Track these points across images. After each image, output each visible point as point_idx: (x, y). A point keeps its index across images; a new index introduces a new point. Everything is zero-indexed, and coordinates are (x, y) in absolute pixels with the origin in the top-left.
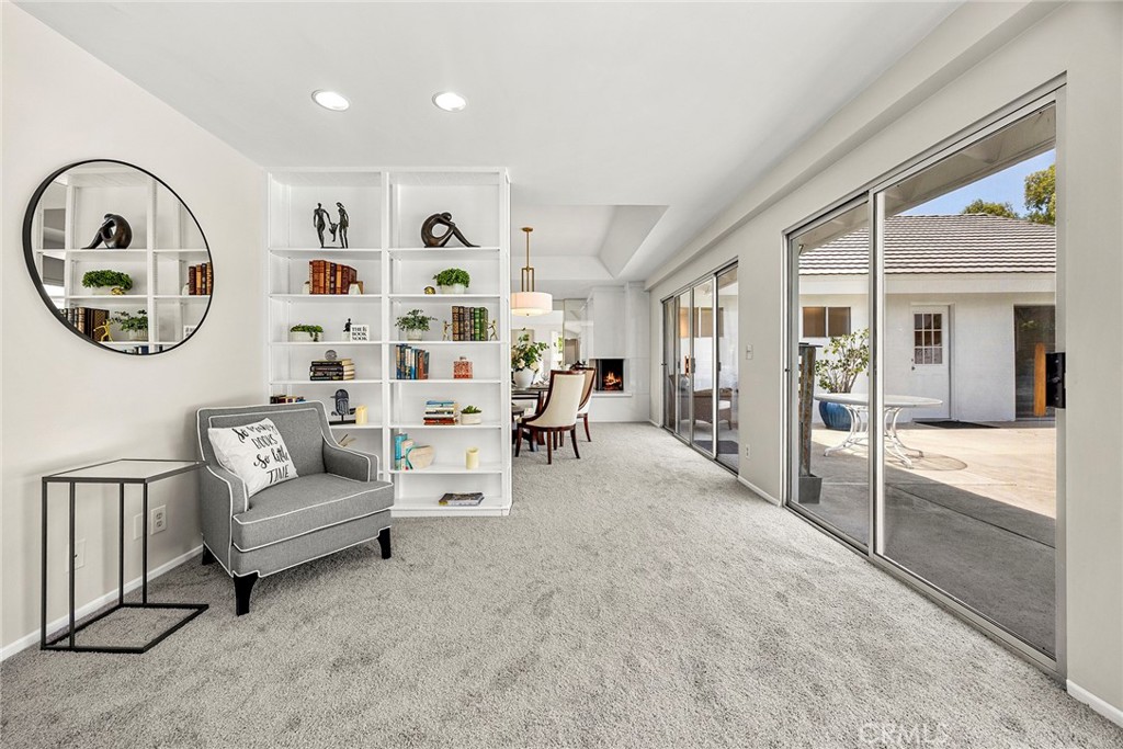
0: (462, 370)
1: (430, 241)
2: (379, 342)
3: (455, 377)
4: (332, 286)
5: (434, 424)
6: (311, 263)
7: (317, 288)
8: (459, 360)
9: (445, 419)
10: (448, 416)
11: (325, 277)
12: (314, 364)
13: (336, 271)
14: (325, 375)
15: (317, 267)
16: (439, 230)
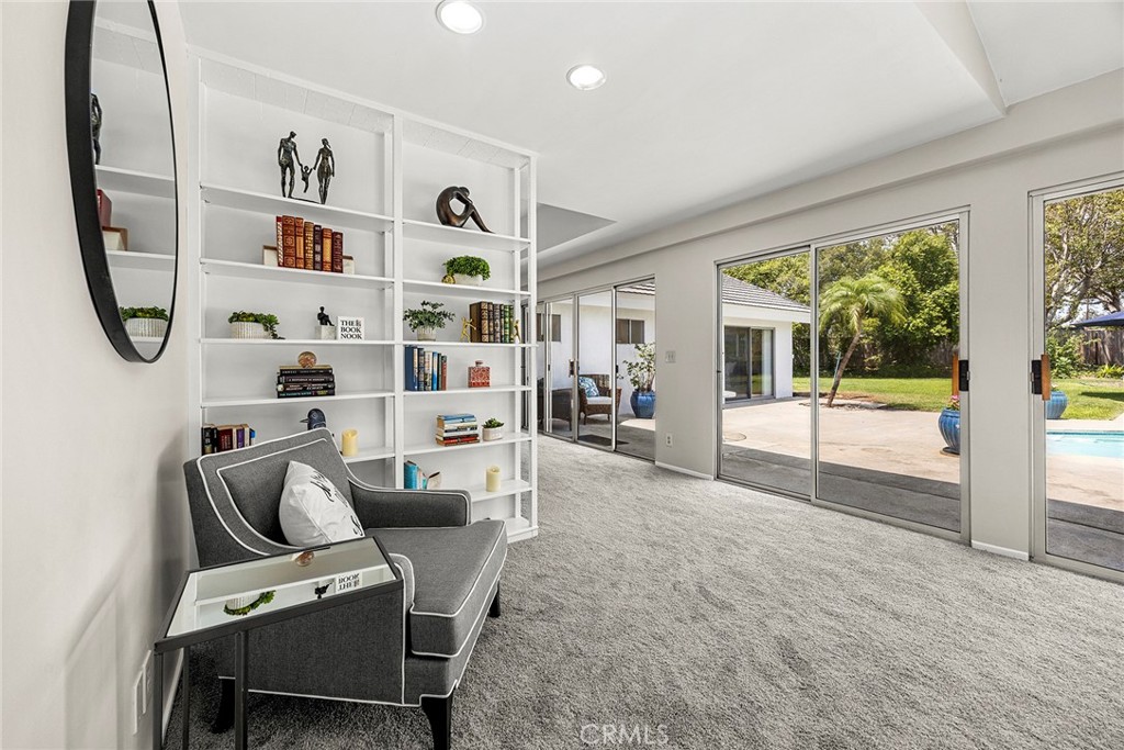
0: (478, 377)
1: (446, 218)
2: (392, 342)
3: (471, 385)
4: (318, 258)
5: (457, 444)
6: (278, 219)
7: (289, 259)
8: (474, 365)
9: (468, 436)
10: (472, 432)
11: (305, 245)
12: (283, 373)
13: (322, 237)
14: (305, 389)
15: (289, 227)
16: (457, 207)
